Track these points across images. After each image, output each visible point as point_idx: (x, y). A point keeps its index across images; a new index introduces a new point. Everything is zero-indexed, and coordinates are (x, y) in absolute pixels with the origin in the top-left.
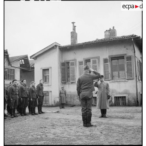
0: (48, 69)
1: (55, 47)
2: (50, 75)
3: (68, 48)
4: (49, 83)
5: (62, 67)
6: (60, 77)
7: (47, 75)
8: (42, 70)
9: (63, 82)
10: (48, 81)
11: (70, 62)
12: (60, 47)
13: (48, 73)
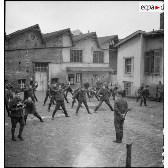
0: (131, 59)
1: (138, 35)
2: (132, 65)
3: (153, 36)
4: (131, 73)
5: (146, 57)
6: (143, 68)
7: (130, 65)
8: (124, 60)
9: (146, 73)
10: (131, 72)
11: (155, 51)
12: (144, 34)
13: (131, 63)
